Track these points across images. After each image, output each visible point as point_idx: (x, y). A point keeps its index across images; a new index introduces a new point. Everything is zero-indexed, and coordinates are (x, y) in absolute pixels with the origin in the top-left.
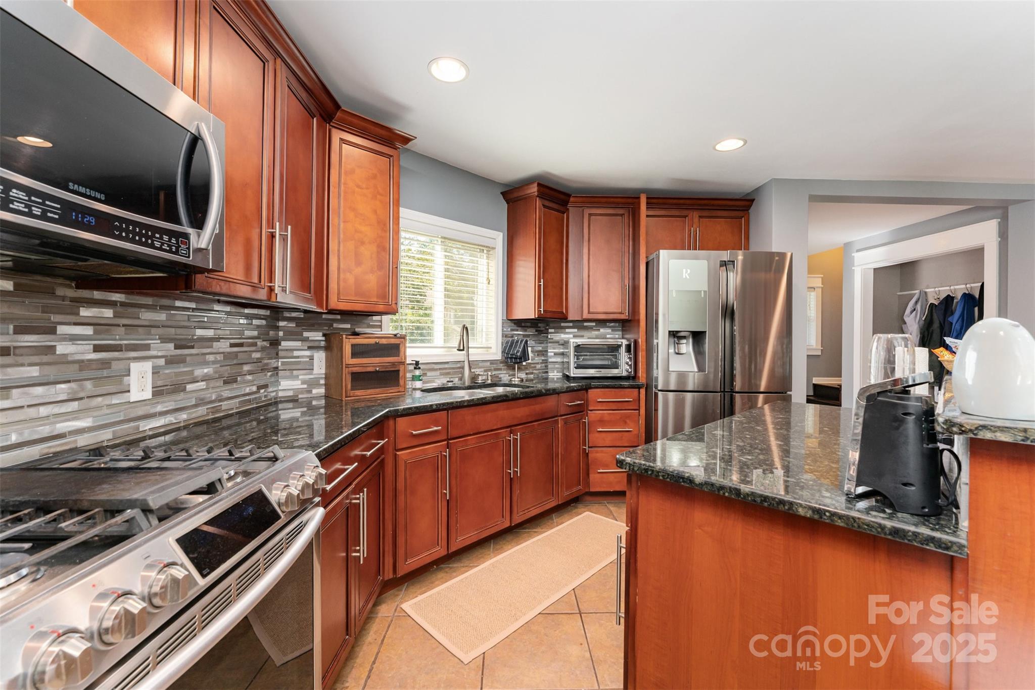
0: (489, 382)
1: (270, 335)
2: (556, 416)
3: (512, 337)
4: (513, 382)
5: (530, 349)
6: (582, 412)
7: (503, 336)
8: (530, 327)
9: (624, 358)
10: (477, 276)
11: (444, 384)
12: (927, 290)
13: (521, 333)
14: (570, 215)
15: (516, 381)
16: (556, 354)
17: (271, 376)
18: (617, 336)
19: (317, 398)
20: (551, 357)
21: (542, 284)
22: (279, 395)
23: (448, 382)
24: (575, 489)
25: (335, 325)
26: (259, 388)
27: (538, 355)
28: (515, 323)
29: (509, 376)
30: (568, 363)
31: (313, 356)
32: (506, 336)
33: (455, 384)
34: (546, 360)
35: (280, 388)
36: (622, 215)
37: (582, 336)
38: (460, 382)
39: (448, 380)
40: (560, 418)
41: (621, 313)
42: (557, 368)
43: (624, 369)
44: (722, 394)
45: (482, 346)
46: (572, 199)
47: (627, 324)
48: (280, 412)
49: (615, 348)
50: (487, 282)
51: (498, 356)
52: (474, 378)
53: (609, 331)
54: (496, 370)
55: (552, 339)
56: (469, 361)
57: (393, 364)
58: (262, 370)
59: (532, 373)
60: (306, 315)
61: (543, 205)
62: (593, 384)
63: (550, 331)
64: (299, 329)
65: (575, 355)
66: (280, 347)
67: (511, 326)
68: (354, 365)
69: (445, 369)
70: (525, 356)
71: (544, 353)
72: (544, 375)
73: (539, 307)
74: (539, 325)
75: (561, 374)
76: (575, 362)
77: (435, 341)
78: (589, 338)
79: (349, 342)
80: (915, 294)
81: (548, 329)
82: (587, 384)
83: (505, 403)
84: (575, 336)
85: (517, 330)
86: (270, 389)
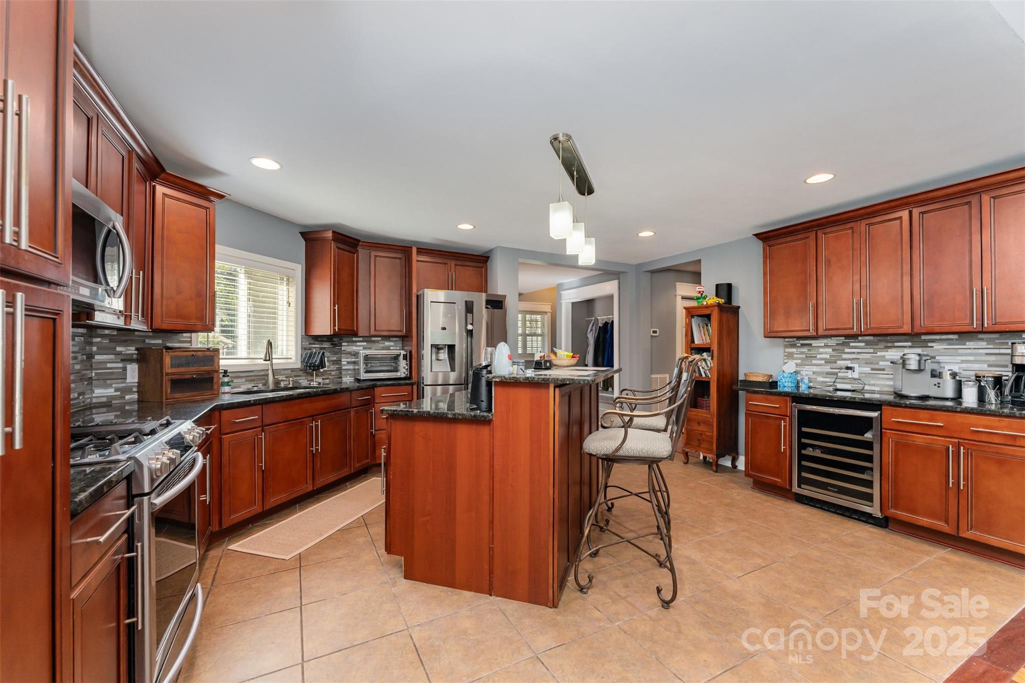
0: (291, 386)
1: (87, 350)
2: (349, 408)
3: (310, 349)
4: (312, 386)
5: (326, 359)
6: (370, 404)
7: (302, 349)
8: (326, 341)
9: (403, 364)
10: (278, 299)
11: (249, 389)
12: (598, 318)
13: (318, 346)
14: (359, 254)
15: (315, 384)
16: (348, 363)
17: (87, 384)
18: (398, 348)
19: (130, 403)
20: (344, 365)
21: (336, 308)
22: (93, 402)
23: (253, 387)
24: (364, 462)
25: (147, 341)
26: (79, 394)
27: (333, 364)
28: (313, 338)
29: (308, 381)
30: (358, 370)
31: (126, 368)
32: (305, 349)
33: (260, 388)
34: (340, 368)
35: (94, 395)
36: (400, 259)
37: (370, 348)
38: (264, 387)
39: (254, 385)
40: (352, 409)
41: (400, 331)
42: (350, 374)
43: (402, 372)
44: (466, 386)
45: (283, 357)
46: (361, 243)
47: (406, 339)
48: (93, 416)
49: (396, 358)
50: (288, 305)
51: (299, 365)
52: (277, 383)
53: (392, 344)
54: (296, 376)
55: (345, 350)
56: (273, 370)
57: (208, 372)
58: (81, 379)
59: (328, 379)
60: (119, 332)
61: (337, 247)
62: (379, 383)
63: (343, 344)
64: (113, 345)
65: (364, 363)
66: (93, 360)
67: (309, 341)
68: (173, 374)
69: (251, 376)
70: (322, 364)
71: (338, 362)
72: (338, 379)
73: (334, 326)
74: (334, 339)
75: (353, 379)
76: (364, 368)
77: (239, 353)
78: (375, 350)
79: (169, 355)
80: (592, 320)
81: (341, 343)
82: (373, 386)
83: (308, 399)
84: (364, 348)
85: (315, 344)
86: (87, 396)
